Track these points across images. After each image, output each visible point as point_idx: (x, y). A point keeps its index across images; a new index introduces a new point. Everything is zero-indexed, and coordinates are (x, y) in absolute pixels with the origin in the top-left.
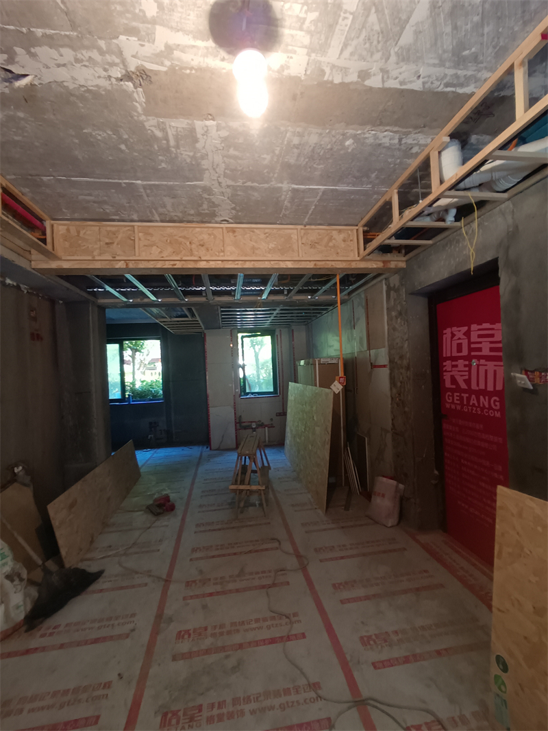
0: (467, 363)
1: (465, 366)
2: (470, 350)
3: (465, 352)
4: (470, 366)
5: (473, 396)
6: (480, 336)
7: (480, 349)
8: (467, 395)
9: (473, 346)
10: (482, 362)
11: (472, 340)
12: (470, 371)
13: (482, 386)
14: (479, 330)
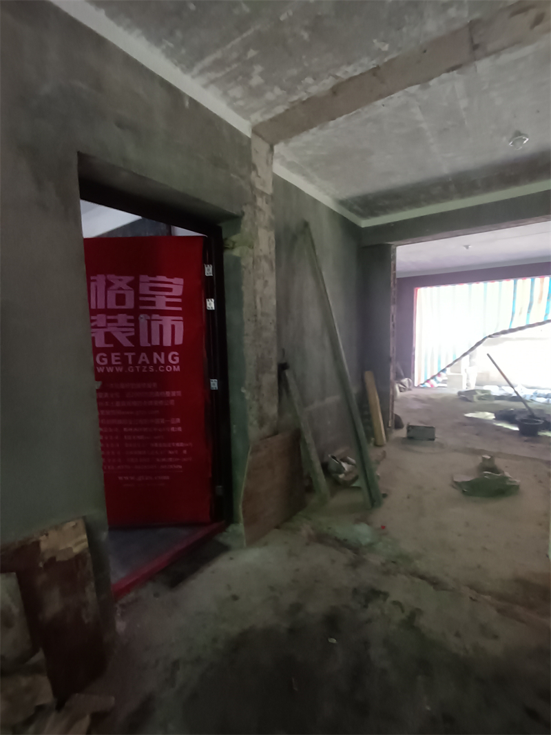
0: (132, 317)
1: (129, 321)
2: (139, 303)
3: (130, 304)
4: (136, 322)
5: (143, 354)
6: (152, 289)
7: (153, 303)
9: (141, 299)
10: (155, 316)
12: (137, 328)
13: (156, 342)
14: (151, 282)
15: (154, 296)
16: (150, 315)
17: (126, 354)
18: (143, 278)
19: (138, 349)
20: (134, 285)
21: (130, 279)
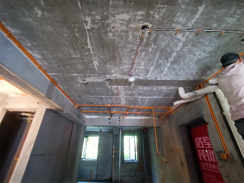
3: (203, 147)
4: (205, 152)
5: (210, 164)
6: (206, 141)
7: (207, 146)
9: (205, 144)
14: (205, 139)
15: (207, 143)
16: (208, 150)
17: (206, 163)
18: (203, 138)
19: (208, 162)
20: (202, 140)
21: (201, 138)
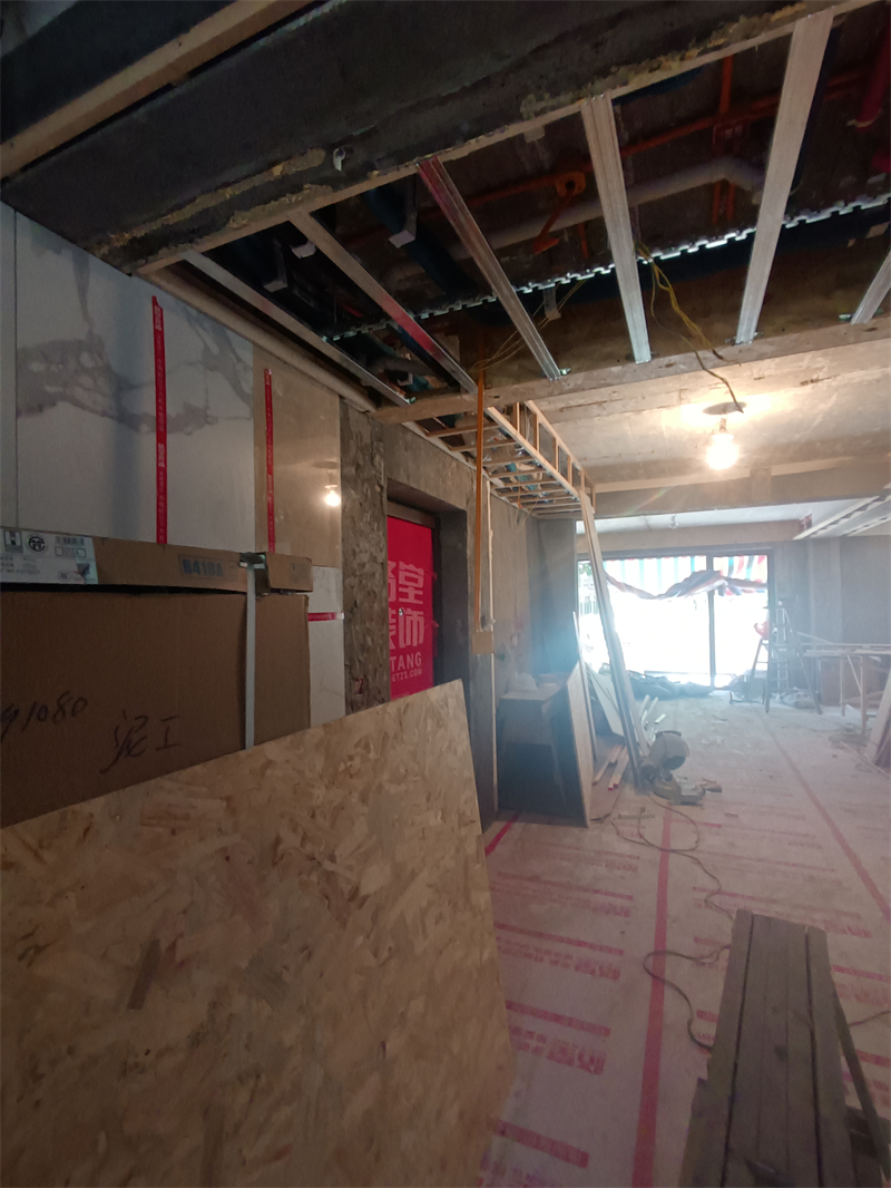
0: (394, 612)
1: (393, 616)
2: (399, 594)
3: (393, 598)
4: (396, 616)
5: (401, 657)
6: (407, 579)
7: (406, 595)
8: (395, 658)
9: (401, 589)
10: (409, 611)
11: (400, 582)
12: (397, 624)
13: (409, 643)
14: (407, 570)
15: (407, 587)
16: (406, 609)
18: (402, 565)
19: (398, 652)
20: (395, 572)
